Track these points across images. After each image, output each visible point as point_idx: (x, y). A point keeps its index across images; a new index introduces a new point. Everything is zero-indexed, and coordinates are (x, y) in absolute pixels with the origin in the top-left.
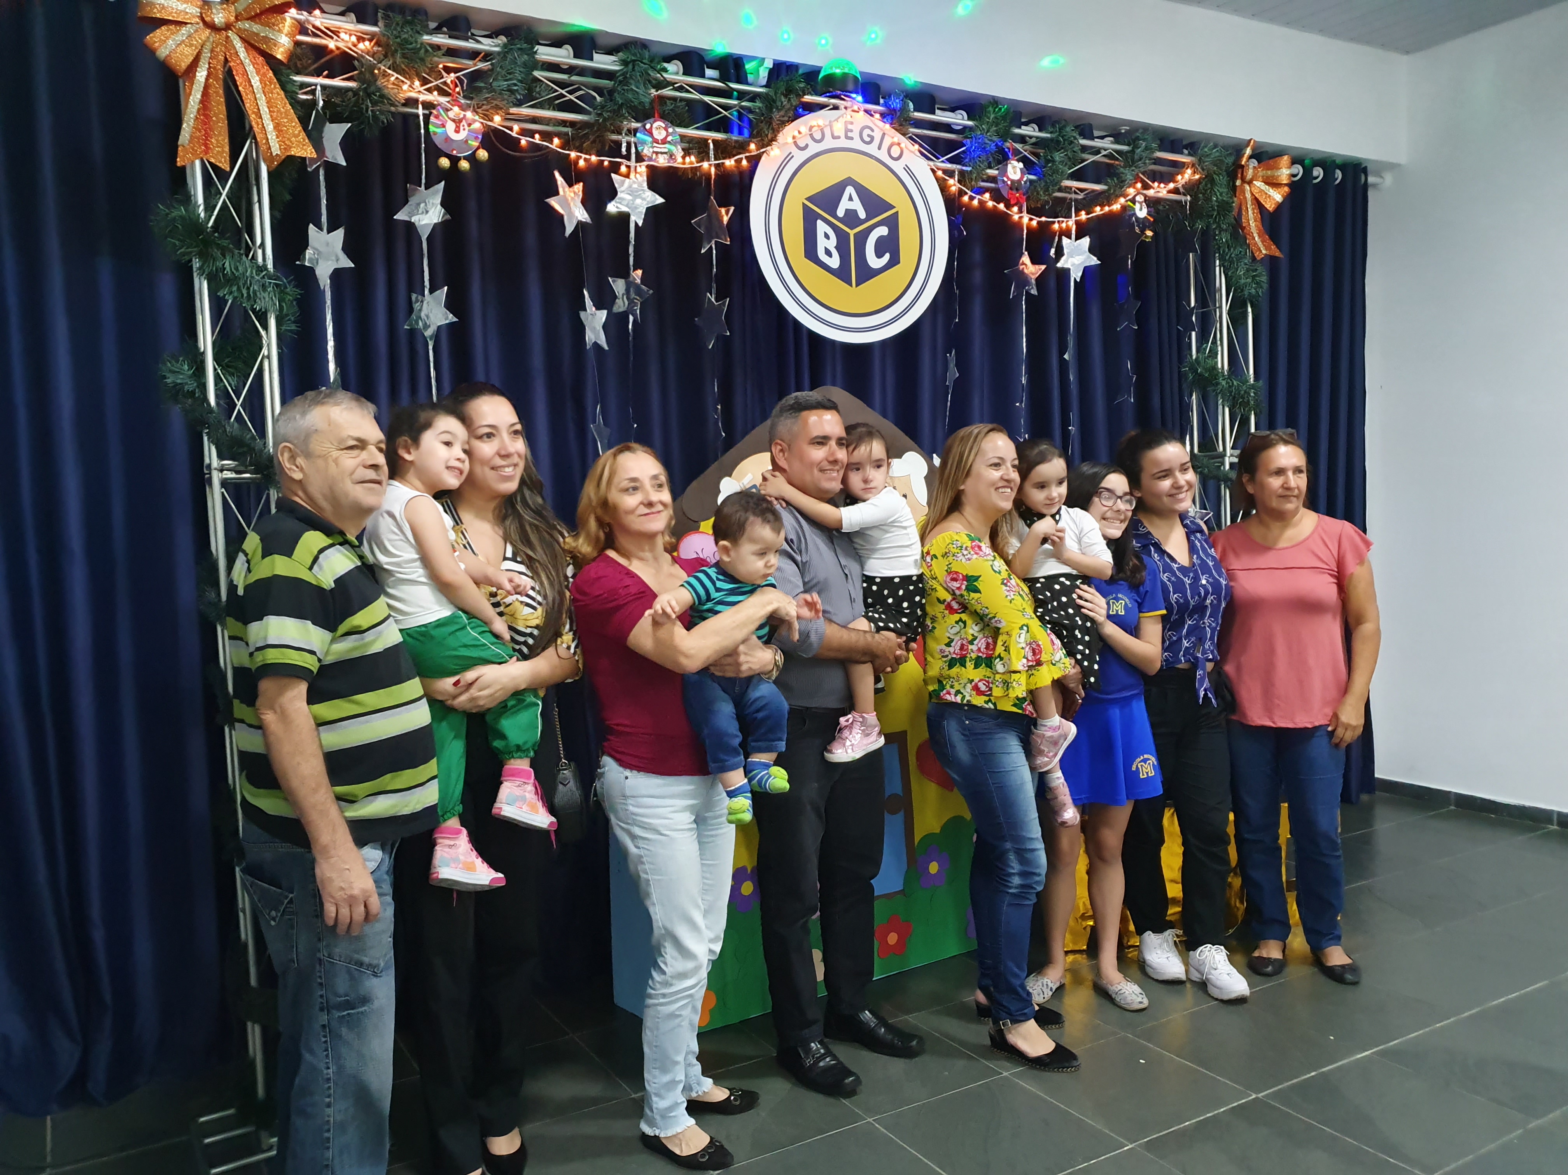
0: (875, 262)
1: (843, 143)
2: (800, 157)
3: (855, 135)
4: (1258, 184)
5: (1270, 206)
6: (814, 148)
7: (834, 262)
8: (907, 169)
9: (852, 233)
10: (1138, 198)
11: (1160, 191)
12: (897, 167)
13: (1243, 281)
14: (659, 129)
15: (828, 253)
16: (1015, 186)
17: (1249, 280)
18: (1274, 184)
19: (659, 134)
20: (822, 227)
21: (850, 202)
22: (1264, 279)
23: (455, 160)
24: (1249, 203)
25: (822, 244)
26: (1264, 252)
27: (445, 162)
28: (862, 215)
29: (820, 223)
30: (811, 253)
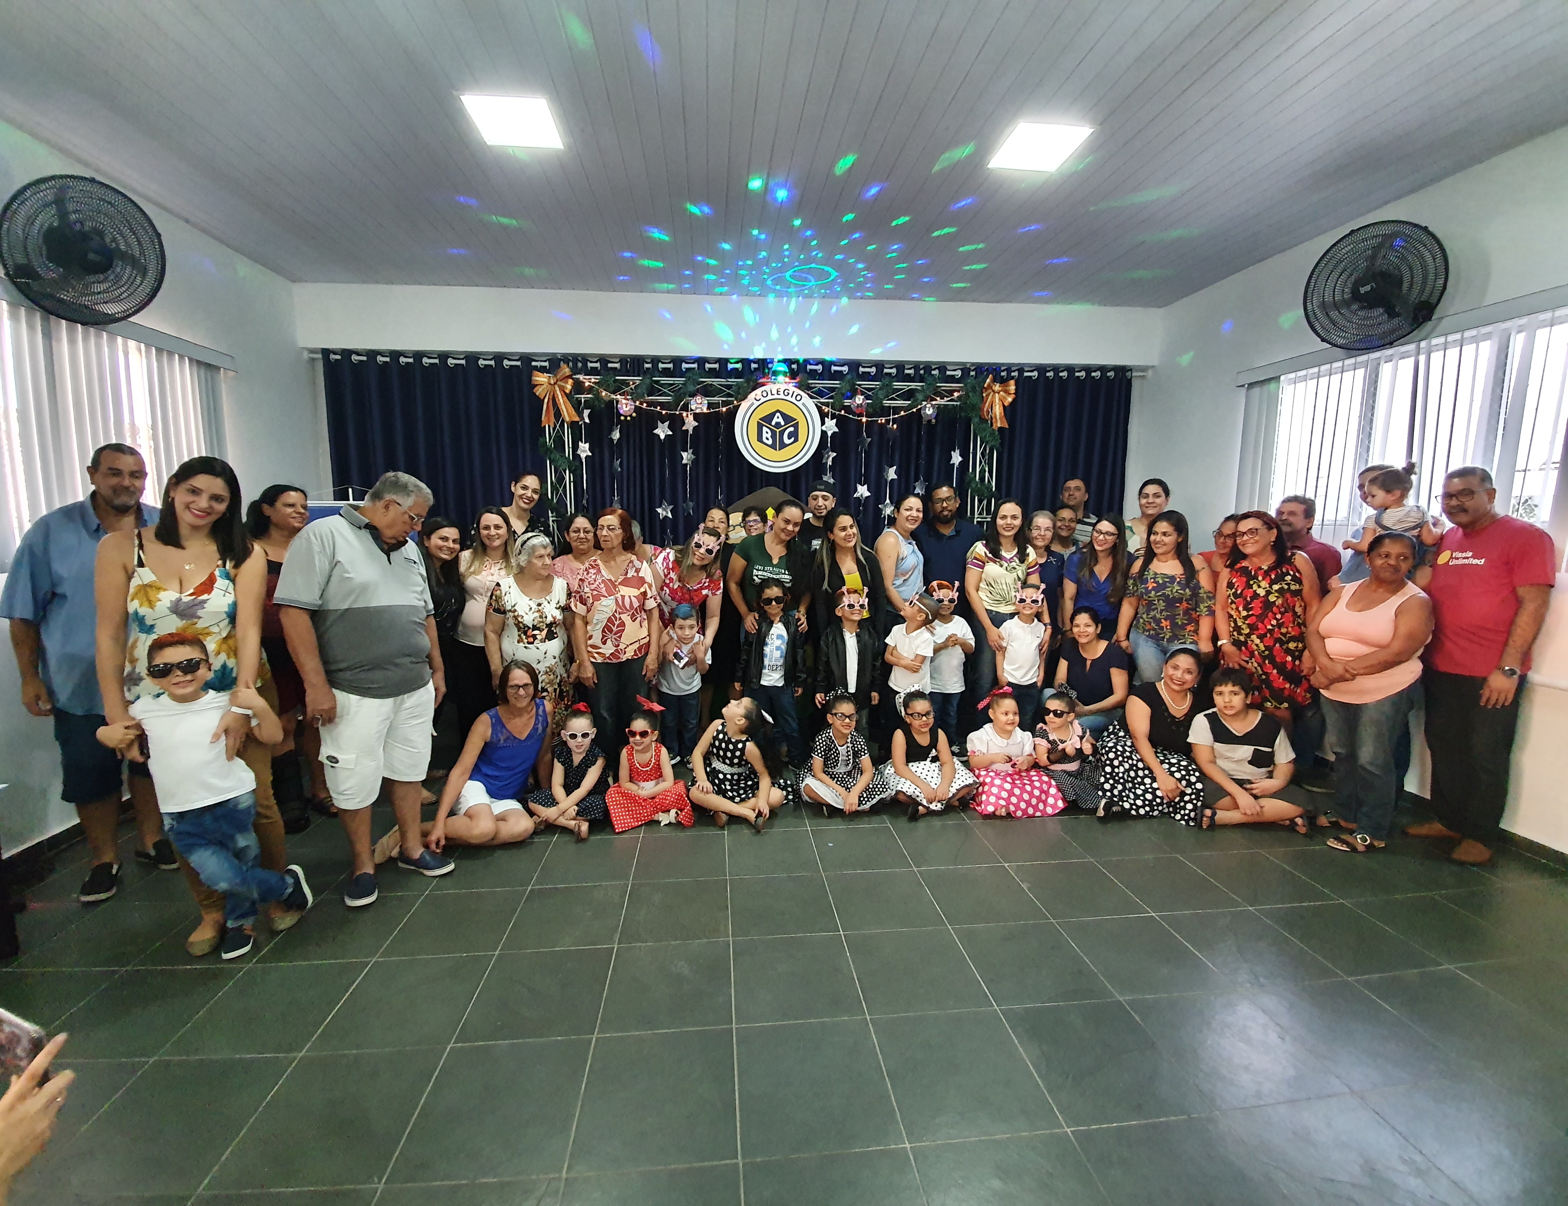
0: (787, 441)
1: (776, 396)
2: (757, 403)
3: (781, 393)
4: (1002, 393)
5: (1007, 404)
6: (763, 400)
7: (770, 442)
8: (803, 404)
9: (778, 431)
10: (928, 405)
11: (941, 401)
12: (799, 404)
13: (988, 439)
14: (699, 399)
15: (767, 439)
16: (859, 406)
17: (992, 439)
19: (699, 402)
20: (765, 429)
21: (778, 419)
23: (626, 417)
24: (997, 402)
25: (765, 435)
26: (999, 425)
27: (622, 418)
28: (783, 423)
29: (764, 428)
30: (760, 439)
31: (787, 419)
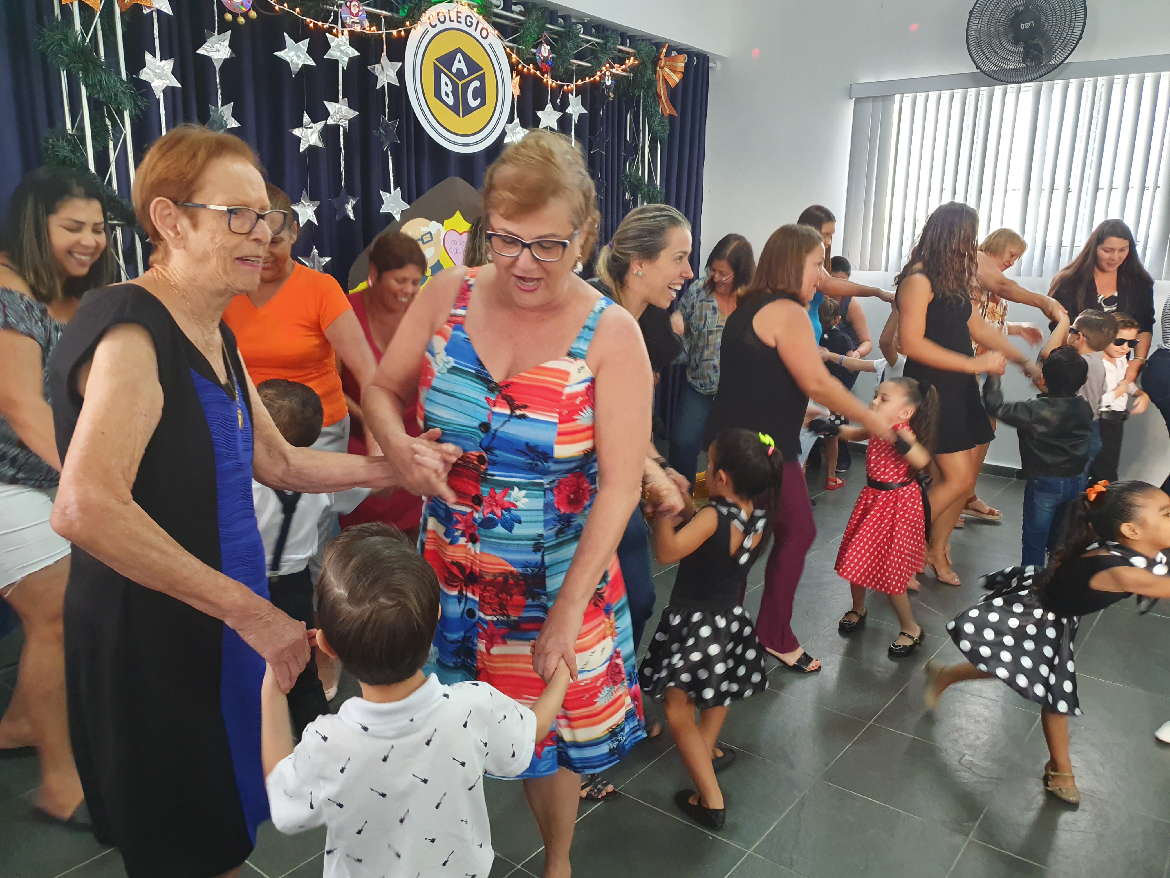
0: (473, 103)
1: (455, 25)
2: (432, 32)
3: (462, 20)
4: (667, 70)
5: (672, 84)
6: (440, 27)
7: (451, 101)
8: (490, 45)
9: (460, 83)
10: (608, 73)
11: (618, 70)
12: (485, 43)
13: (657, 128)
15: (447, 95)
16: (545, 60)
17: (660, 128)
18: (675, 71)
20: (444, 79)
21: (459, 64)
22: (668, 127)
24: (661, 81)
25: (444, 88)
26: (668, 112)
27: (229, 17)
28: (466, 72)
29: (443, 75)
30: (438, 94)
31: (473, 66)
